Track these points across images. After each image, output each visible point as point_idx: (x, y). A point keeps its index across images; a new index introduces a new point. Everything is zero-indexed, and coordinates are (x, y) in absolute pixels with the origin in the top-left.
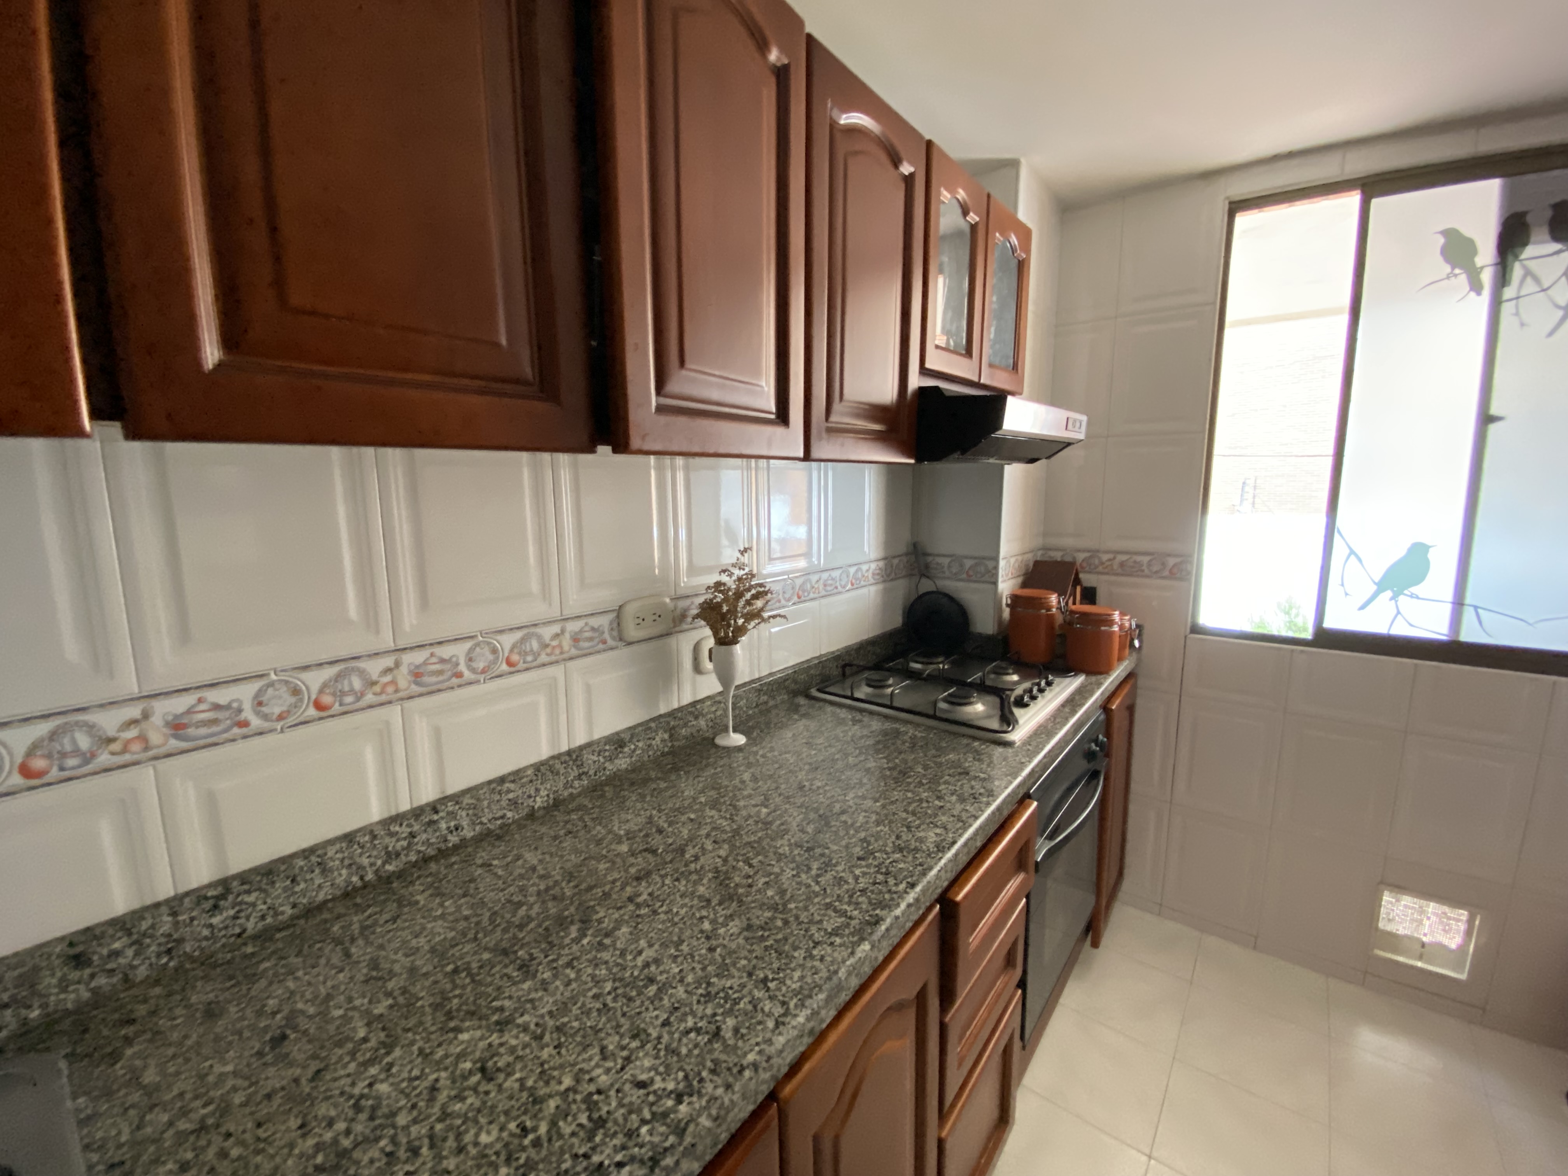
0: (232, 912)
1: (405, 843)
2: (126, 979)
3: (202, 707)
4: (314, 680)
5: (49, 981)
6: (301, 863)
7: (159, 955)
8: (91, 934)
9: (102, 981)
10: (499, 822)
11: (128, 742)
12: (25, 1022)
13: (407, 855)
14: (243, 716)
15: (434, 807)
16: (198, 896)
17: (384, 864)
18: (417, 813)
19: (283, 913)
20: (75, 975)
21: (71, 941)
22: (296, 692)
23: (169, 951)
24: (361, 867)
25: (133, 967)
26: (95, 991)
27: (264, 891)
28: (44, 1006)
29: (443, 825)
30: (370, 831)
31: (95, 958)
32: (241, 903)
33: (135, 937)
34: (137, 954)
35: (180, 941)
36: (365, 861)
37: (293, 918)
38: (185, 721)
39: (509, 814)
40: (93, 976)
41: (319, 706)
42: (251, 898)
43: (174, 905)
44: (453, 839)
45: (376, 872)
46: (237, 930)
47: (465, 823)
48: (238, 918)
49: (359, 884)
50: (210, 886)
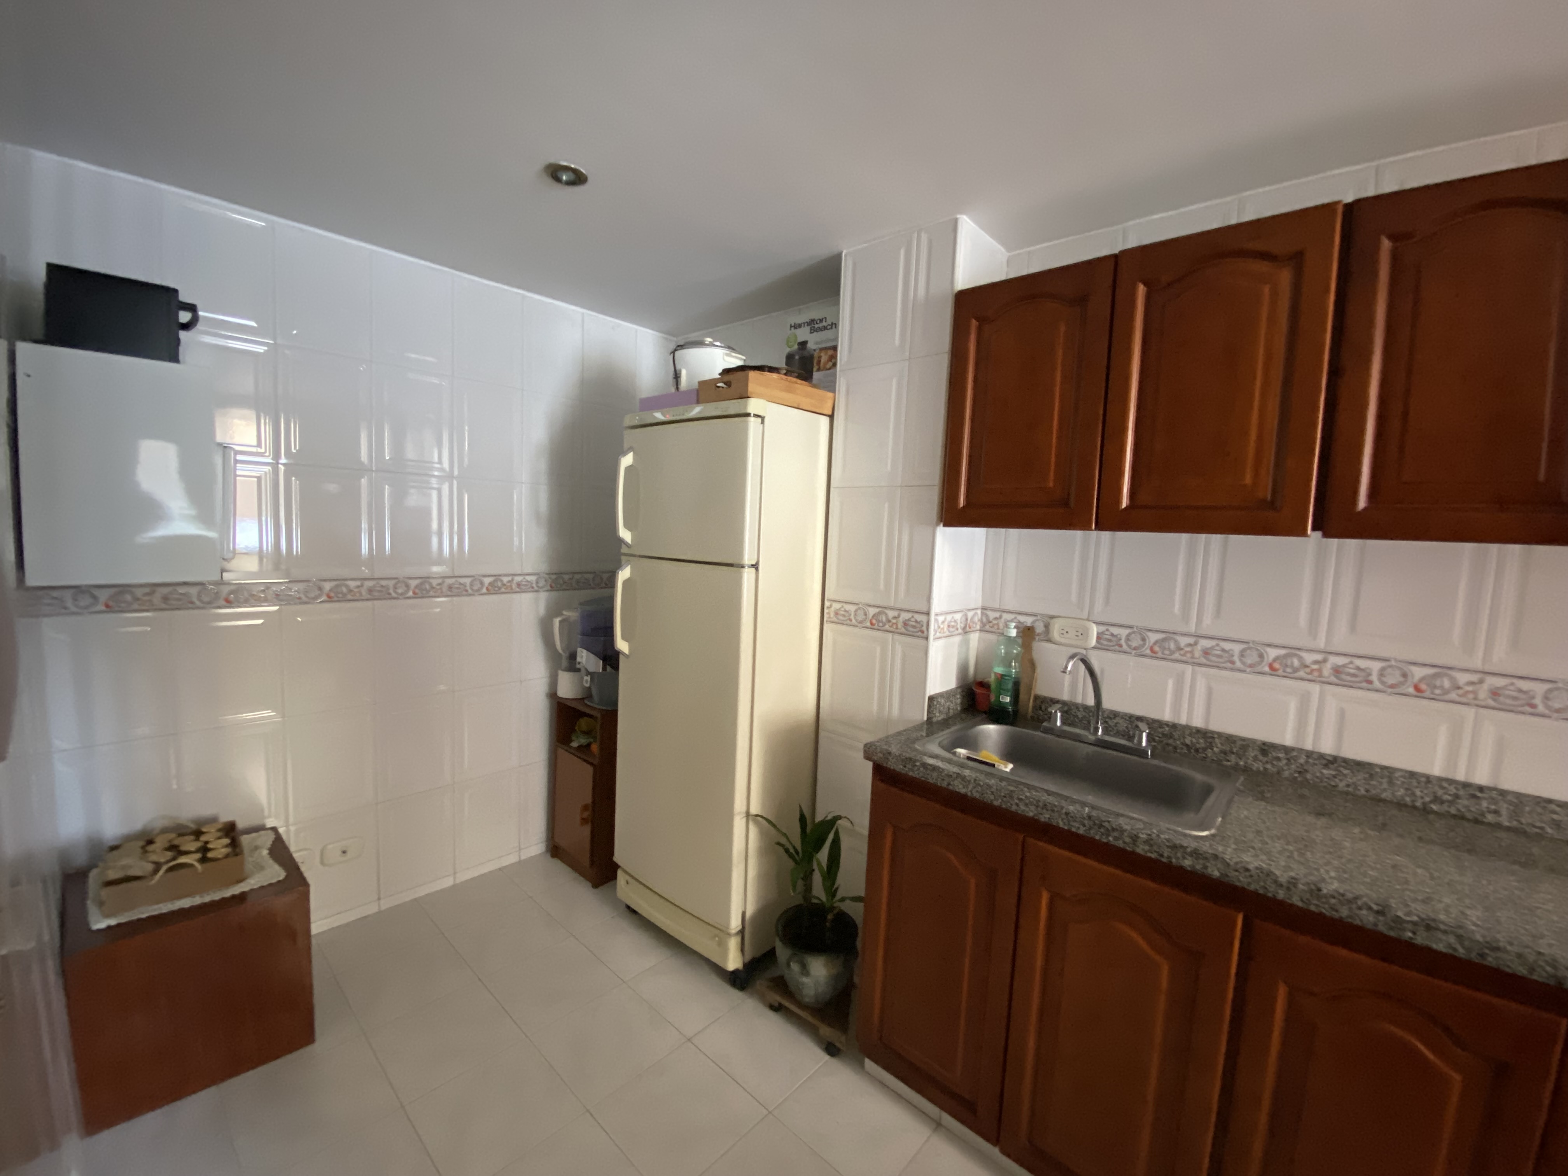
0: (1333, 773)
1: (1449, 798)
2: (1278, 773)
3: (1351, 666)
4: (1418, 673)
5: (1251, 753)
6: (1378, 770)
7: (1296, 772)
8: (1274, 746)
9: (1269, 766)
10: (1537, 830)
11: (1313, 670)
12: (1237, 764)
13: (1449, 807)
14: (1370, 678)
15: (1481, 789)
16: (1322, 756)
17: (1431, 802)
18: (1466, 785)
19: (1359, 790)
20: (1261, 757)
21: (1264, 744)
22: (1405, 675)
23: (1300, 772)
24: (1413, 794)
25: (1283, 770)
26: (1265, 769)
27: (1353, 772)
28: (1246, 763)
29: (1485, 804)
30: (1428, 779)
31: (1270, 755)
32: (1340, 772)
33: (1288, 757)
34: (1287, 764)
35: (1306, 771)
36: (1418, 793)
37: (1364, 796)
38: (1341, 670)
39: (1549, 830)
40: (1267, 762)
41: (1417, 688)
42: (1346, 772)
43: (1309, 754)
44: (1490, 818)
45: (1424, 804)
46: (1333, 784)
47: (1504, 812)
48: (1335, 777)
49: (1410, 803)
50: (1330, 755)
